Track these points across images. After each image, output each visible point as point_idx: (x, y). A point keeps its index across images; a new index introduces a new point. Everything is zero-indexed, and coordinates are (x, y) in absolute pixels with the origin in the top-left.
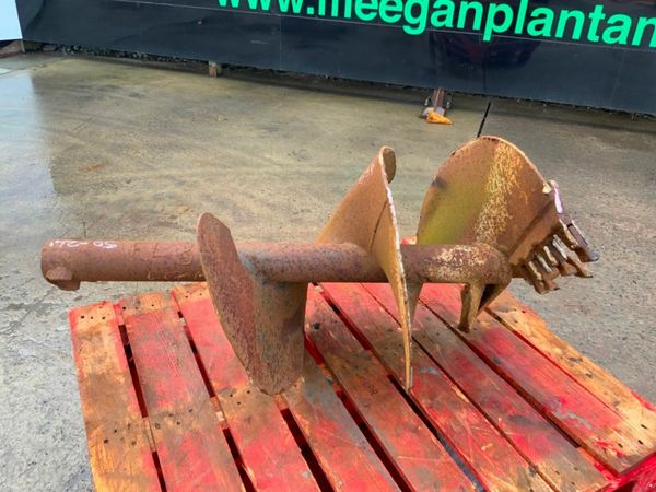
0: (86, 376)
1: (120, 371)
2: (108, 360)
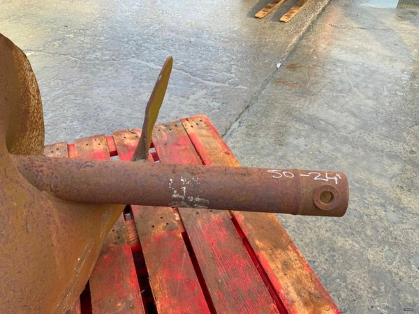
0: (290, 248)
1: (263, 253)
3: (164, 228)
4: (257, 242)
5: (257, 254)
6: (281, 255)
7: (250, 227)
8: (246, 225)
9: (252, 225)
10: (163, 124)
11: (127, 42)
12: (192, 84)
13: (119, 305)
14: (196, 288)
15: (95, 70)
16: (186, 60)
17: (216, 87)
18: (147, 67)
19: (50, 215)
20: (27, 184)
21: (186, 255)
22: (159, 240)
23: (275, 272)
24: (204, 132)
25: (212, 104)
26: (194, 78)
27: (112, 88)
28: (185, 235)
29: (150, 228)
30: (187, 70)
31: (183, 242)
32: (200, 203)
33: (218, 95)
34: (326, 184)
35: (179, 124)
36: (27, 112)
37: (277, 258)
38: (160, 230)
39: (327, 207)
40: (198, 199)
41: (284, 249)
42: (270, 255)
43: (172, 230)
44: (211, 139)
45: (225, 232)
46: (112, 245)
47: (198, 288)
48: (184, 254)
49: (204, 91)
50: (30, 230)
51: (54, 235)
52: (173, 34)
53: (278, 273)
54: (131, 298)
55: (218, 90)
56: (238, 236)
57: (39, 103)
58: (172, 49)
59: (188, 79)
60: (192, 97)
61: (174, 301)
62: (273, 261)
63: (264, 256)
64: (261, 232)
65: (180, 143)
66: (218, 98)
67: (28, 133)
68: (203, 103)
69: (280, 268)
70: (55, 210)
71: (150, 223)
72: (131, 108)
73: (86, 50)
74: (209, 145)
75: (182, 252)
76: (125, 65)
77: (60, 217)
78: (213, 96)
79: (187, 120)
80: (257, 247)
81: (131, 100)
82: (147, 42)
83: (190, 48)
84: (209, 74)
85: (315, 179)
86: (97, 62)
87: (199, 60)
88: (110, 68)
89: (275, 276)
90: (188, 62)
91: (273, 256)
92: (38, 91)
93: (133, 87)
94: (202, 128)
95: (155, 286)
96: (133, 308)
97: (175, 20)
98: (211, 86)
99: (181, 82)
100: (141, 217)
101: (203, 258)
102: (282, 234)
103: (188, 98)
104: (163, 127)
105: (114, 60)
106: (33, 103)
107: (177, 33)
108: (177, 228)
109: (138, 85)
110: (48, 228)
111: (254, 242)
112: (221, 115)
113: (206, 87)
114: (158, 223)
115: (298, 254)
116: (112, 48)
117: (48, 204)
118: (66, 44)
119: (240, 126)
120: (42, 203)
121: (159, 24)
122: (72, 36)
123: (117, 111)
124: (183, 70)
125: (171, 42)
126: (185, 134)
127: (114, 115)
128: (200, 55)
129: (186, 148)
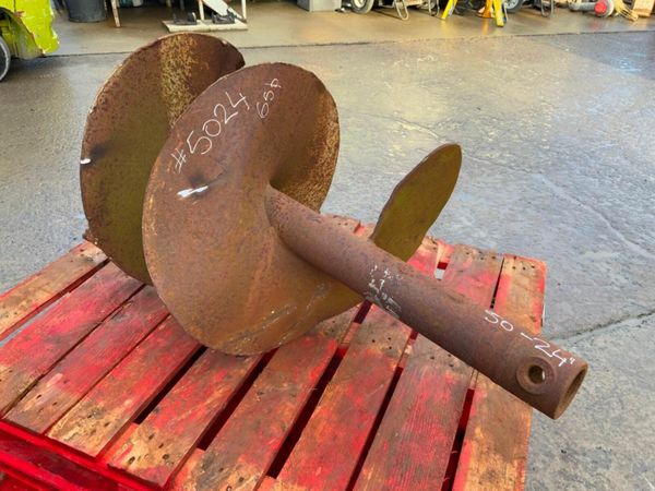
0: (516, 463)
1: (474, 445)
2: (483, 470)
3: (383, 350)
4: (478, 431)
5: (465, 440)
6: (496, 462)
7: (485, 409)
8: (481, 405)
9: (490, 409)
10: (477, 249)
11: (545, 152)
12: (605, 237)
13: (285, 385)
14: (365, 423)
15: (476, 171)
16: (618, 202)
17: (641, 257)
18: (552, 191)
19: (266, 251)
20: (263, 213)
21: (383, 388)
22: (369, 358)
23: (470, 472)
24: (525, 281)
25: (613, 276)
26: (613, 230)
27: (483, 200)
28: (399, 371)
29: (369, 342)
30: (609, 215)
31: (392, 374)
32: (392, 306)
33: (633, 269)
34: (545, 358)
35: (500, 258)
36: (314, 160)
37: (486, 460)
38: (378, 349)
39: (530, 388)
40: (391, 300)
41: (507, 458)
42: (482, 453)
43: (391, 357)
44: (526, 294)
45: (447, 397)
46: (322, 333)
47: (368, 425)
48: (382, 386)
49: (616, 255)
50: (241, 251)
51: (260, 271)
52: (624, 162)
53: (472, 475)
54: (300, 387)
55: (641, 262)
56: (461, 409)
57: (334, 158)
58: (608, 181)
59: (600, 227)
60: (589, 254)
61: (335, 418)
62: (479, 461)
63: (471, 448)
64: (494, 423)
65: (480, 278)
66: (630, 273)
67: (308, 182)
68: (603, 270)
69: (481, 472)
70: (272, 249)
71: (373, 337)
72: (490, 233)
73: (483, 144)
74: (517, 298)
75: (383, 382)
76: (521, 179)
77: (273, 258)
78: (626, 267)
79: (515, 258)
80: (474, 434)
81: (497, 223)
82: (575, 160)
83: (639, 189)
84: (644, 235)
85: (536, 347)
86: (487, 162)
87: (640, 209)
88: (498, 176)
89: (466, 475)
90: (620, 206)
91: (484, 456)
92: (337, 146)
93: (510, 209)
94: (527, 276)
95: (328, 393)
96: (294, 396)
97: (643, 143)
98: (632, 252)
99: (587, 229)
100: (370, 326)
101: (398, 402)
102: (519, 443)
103: (581, 253)
104: (475, 252)
105: (511, 167)
106: (326, 155)
107: (632, 163)
108: (395, 357)
109: (521, 209)
110: (257, 261)
111: (474, 427)
112: (618, 297)
113: (623, 250)
114: (381, 341)
115: (520, 475)
116: (519, 153)
117: (270, 240)
118: (464, 130)
119: (639, 326)
120: (265, 236)
121: (612, 142)
122: (478, 122)
123: (469, 229)
124: (603, 214)
125: (613, 170)
126: (497, 272)
127: (460, 232)
128: (648, 203)
129: (482, 287)
